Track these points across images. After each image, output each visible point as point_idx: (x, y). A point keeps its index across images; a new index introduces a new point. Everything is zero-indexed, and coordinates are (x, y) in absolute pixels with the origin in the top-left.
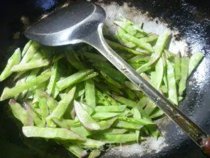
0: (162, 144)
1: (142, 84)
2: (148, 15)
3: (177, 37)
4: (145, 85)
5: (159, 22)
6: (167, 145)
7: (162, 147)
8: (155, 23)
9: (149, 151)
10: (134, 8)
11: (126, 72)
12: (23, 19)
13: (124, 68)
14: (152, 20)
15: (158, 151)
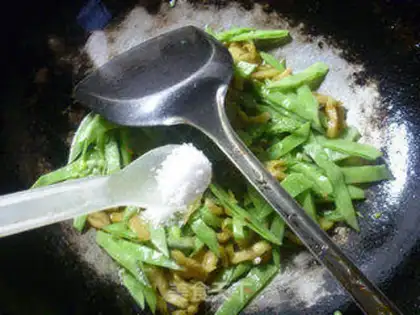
1: (294, 215)
2: (302, 29)
3: (360, 77)
4: (300, 218)
5: (325, 45)
6: (329, 294)
7: (317, 297)
9: (293, 304)
10: (275, 14)
11: (266, 188)
12: (52, 41)
13: (261, 179)
14: (311, 41)
15: (310, 304)
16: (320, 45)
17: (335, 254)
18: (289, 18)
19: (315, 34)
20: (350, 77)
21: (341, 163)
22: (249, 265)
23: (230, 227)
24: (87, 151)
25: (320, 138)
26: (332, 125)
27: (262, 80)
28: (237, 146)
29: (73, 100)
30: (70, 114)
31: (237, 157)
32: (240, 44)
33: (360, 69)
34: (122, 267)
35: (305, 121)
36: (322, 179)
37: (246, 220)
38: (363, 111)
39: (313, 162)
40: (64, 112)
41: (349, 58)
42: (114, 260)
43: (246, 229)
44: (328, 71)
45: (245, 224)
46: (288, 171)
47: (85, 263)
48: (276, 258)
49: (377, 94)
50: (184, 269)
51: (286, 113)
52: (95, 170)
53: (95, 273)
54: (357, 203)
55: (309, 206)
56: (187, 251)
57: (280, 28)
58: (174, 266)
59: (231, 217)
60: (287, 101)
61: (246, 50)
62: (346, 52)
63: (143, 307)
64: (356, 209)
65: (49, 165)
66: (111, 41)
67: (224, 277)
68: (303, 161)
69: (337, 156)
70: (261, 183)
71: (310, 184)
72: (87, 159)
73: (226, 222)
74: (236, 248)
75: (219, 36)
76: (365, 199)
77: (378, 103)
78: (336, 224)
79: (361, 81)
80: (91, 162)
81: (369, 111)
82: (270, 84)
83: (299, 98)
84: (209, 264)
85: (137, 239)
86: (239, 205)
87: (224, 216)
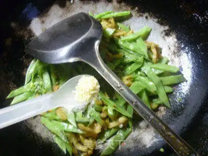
0: (153, 139)
1: (136, 102)
2: (137, 10)
3: (167, 32)
4: (139, 104)
5: (149, 17)
6: (157, 140)
7: (152, 142)
8: (144, 18)
9: (140, 146)
10: (123, 4)
11: (121, 90)
12: (13, 24)
13: (119, 86)
14: (142, 16)
15: (148, 146)
16: (147, 18)
17: (157, 120)
18: (130, 5)
19: (144, 12)
20: (162, 32)
21: (160, 75)
22: (117, 128)
23: (107, 110)
24: (34, 78)
25: (149, 63)
26: (154, 57)
27: (119, 37)
28: (106, 70)
29: (25, 53)
30: (24, 60)
31: (106, 76)
32: (107, 20)
33: (167, 28)
34: (54, 134)
35: (141, 55)
36: (151, 83)
37: (114, 107)
38: (170, 49)
39: (146, 76)
40: (21, 59)
41: (161, 23)
42: (50, 131)
43: (114, 111)
44: (151, 30)
45: (114, 108)
46: (133, 81)
47: (36, 133)
48: (130, 124)
49: (176, 40)
50: (85, 133)
51: (132, 52)
52: (38, 87)
53: (41, 138)
54: (169, 94)
55: (145, 97)
56: (86, 124)
57: (126, 10)
58: (80, 131)
59: (107, 106)
60: (131, 46)
61: (110, 22)
62: (159, 20)
63: (65, 152)
64: (168, 97)
65: (16, 86)
66: (43, 22)
67: (105, 135)
68: (141, 75)
69: (158, 72)
70: (119, 88)
71: (145, 86)
72: (34, 82)
73: (105, 108)
74: (111, 121)
75: (96, 16)
76: (173, 92)
77: (176, 44)
78: (159, 105)
79: (167, 34)
80: (36, 83)
81: (173, 48)
82: (123, 38)
83: (137, 44)
84: (98, 129)
85: (60, 119)
86: (110, 99)
87: (103, 105)
